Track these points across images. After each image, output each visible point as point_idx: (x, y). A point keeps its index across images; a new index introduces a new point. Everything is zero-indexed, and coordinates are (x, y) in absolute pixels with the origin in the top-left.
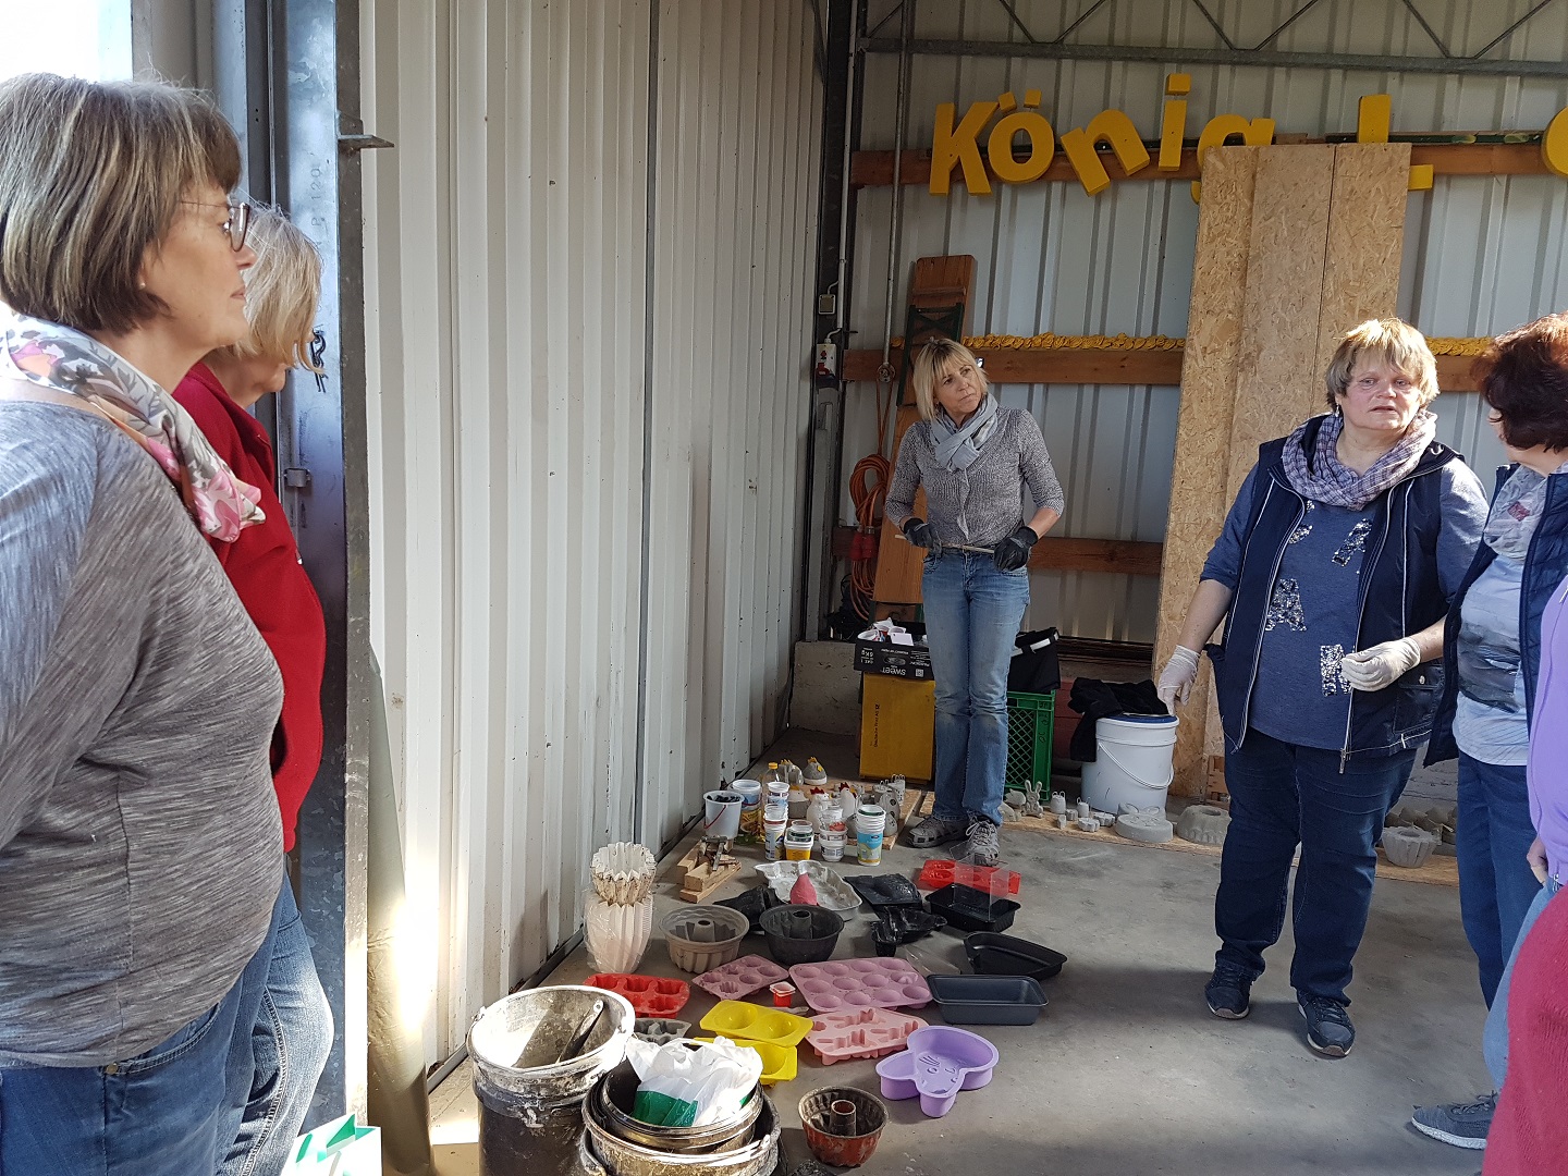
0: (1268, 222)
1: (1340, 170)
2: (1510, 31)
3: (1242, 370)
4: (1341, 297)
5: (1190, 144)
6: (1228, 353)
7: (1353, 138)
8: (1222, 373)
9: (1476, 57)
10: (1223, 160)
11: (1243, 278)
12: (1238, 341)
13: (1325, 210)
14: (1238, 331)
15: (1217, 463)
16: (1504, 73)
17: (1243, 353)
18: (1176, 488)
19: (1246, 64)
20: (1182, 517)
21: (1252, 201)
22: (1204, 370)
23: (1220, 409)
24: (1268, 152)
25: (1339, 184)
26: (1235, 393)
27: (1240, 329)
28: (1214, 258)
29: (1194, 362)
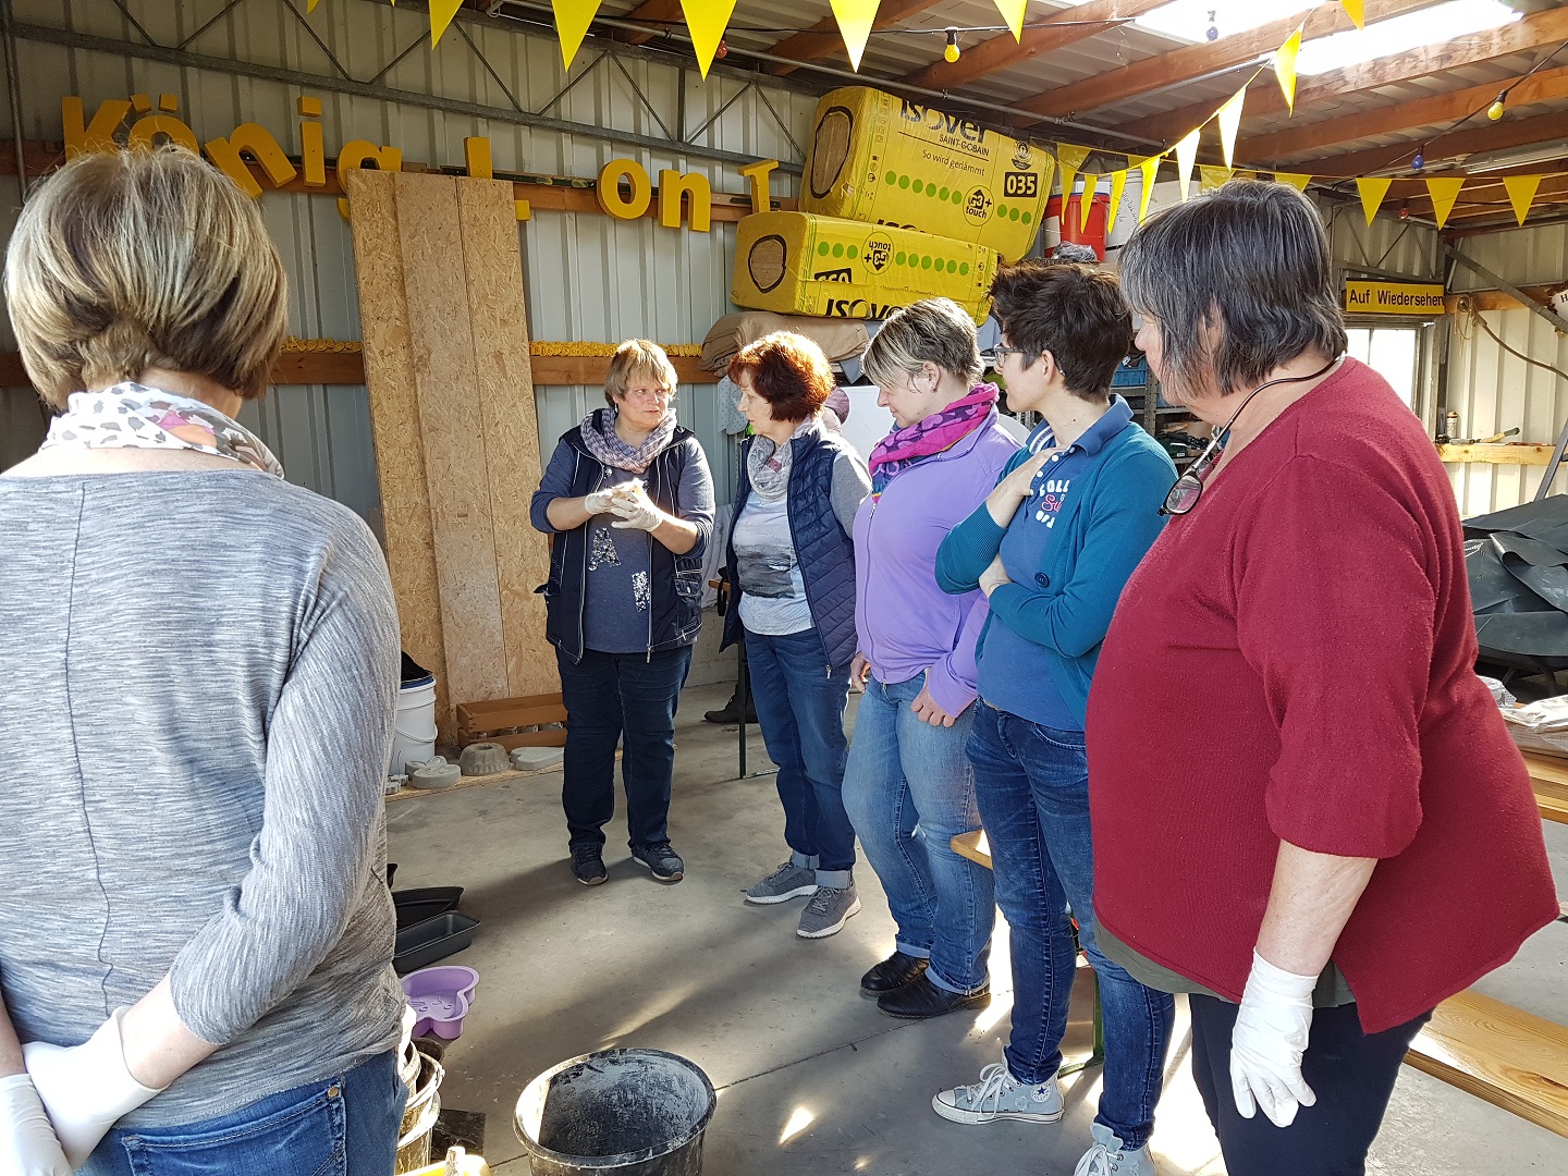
0: (413, 241)
1: (463, 200)
2: (558, 99)
3: (419, 370)
4: (485, 308)
5: (331, 164)
6: (402, 355)
7: (464, 172)
8: (402, 374)
9: (540, 114)
10: (364, 181)
11: (402, 289)
12: (409, 345)
13: (458, 232)
14: (407, 335)
15: (413, 453)
16: (561, 130)
17: (416, 356)
18: (383, 477)
19: (363, 95)
20: (393, 502)
21: (397, 220)
22: (385, 371)
23: (406, 406)
24: (401, 178)
25: (464, 212)
26: (415, 392)
27: (409, 335)
28: (373, 271)
29: (375, 364)
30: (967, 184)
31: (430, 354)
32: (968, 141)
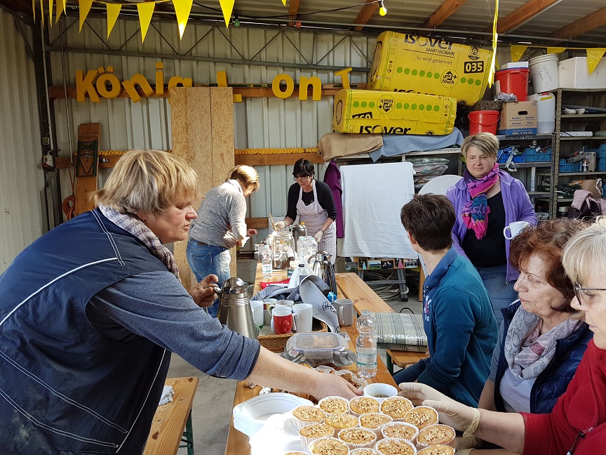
0: (192, 113)
1: (212, 96)
2: (260, 52)
4: (218, 137)
5: (166, 86)
7: (216, 85)
9: (252, 59)
10: (176, 91)
11: (187, 131)
12: (188, 152)
13: (209, 109)
16: (261, 65)
17: (190, 155)
19: (183, 59)
21: (187, 105)
24: (191, 89)
25: (212, 101)
27: (188, 148)
30: (443, 69)
31: (195, 155)
32: (442, 50)
